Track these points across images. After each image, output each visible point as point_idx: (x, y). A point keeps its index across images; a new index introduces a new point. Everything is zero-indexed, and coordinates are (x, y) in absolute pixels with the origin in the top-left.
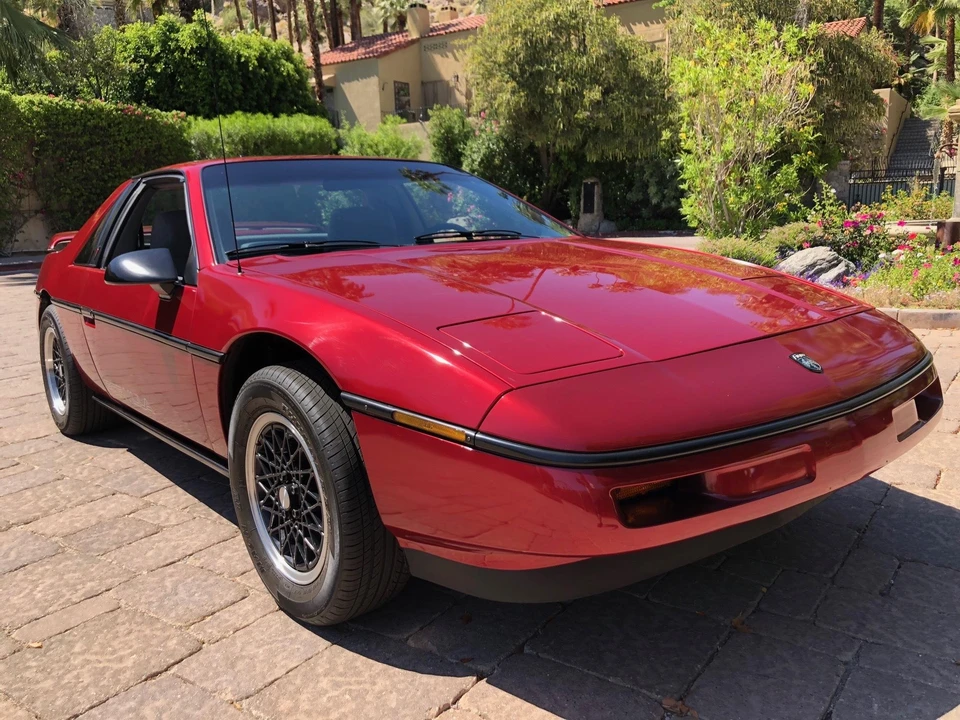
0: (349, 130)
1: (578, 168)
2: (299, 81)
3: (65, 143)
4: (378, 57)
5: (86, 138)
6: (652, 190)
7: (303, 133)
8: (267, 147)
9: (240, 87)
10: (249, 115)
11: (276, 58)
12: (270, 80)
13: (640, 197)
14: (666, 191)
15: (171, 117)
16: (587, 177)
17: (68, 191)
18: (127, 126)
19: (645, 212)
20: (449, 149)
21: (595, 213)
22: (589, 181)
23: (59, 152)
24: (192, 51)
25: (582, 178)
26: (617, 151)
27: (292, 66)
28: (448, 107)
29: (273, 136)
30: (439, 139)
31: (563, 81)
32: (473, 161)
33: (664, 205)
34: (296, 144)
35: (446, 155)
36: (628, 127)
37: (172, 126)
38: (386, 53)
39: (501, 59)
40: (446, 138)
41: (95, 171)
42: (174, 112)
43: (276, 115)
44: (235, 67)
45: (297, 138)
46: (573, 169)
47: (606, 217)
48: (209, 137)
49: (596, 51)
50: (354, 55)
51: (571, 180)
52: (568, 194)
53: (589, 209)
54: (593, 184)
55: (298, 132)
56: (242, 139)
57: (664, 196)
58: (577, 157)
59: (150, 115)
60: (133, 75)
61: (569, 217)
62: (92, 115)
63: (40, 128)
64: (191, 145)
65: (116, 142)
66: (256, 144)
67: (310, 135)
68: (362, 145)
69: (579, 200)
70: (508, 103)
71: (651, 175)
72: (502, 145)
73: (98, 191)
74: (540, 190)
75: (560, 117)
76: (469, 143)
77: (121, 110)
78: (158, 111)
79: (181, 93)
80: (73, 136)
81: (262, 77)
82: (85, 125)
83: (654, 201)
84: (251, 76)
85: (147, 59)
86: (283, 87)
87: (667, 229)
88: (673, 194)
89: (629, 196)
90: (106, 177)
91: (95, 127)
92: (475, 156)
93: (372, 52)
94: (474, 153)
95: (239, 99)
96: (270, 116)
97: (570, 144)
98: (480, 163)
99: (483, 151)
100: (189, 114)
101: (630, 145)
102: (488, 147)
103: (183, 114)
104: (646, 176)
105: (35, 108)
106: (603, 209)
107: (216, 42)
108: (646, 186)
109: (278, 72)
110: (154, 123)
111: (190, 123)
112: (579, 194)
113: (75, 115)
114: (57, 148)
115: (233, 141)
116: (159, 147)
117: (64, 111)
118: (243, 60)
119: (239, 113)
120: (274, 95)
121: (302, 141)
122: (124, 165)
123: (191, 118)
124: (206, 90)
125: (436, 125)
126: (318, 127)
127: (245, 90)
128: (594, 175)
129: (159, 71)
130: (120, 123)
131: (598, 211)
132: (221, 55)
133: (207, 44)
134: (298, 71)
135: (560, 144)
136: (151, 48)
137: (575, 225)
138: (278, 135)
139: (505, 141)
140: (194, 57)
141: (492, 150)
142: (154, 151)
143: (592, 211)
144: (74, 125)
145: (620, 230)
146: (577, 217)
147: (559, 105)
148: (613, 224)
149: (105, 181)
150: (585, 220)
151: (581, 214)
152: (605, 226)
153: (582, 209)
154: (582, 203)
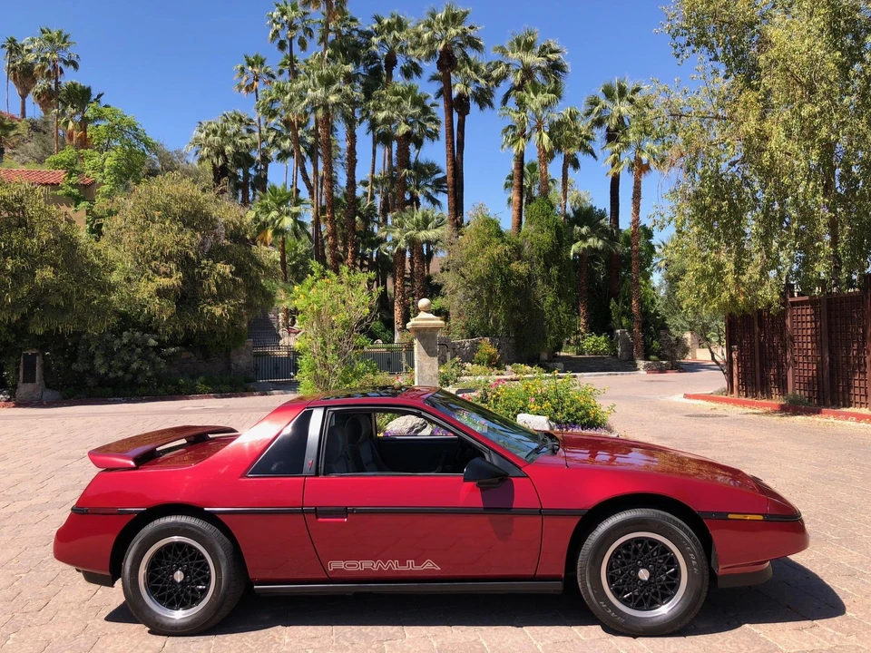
1: (18, 340)
6: (98, 361)
13: (87, 367)
14: (113, 362)
16: (27, 347)
19: (91, 382)
21: (37, 383)
22: (30, 352)
25: (21, 349)
26: (67, 326)
31: (12, 259)
33: (111, 375)
36: (77, 305)
46: (12, 341)
47: (48, 386)
49: (46, 236)
53: (29, 378)
54: (34, 355)
57: (110, 366)
61: (6, 386)
69: (18, 370)
71: (97, 348)
75: (8, 291)
83: (102, 371)
87: (114, 396)
88: (120, 364)
89: (74, 366)
97: (15, 318)
101: (81, 320)
104: (92, 349)
106: (45, 380)
108: (92, 357)
112: (18, 364)
128: (32, 348)
131: (39, 381)
137: (13, 394)
143: (33, 381)
145: (65, 398)
146: (15, 387)
147: (8, 281)
148: (56, 392)
150: (24, 389)
151: (20, 384)
152: (48, 394)
153: (21, 379)
154: (21, 373)
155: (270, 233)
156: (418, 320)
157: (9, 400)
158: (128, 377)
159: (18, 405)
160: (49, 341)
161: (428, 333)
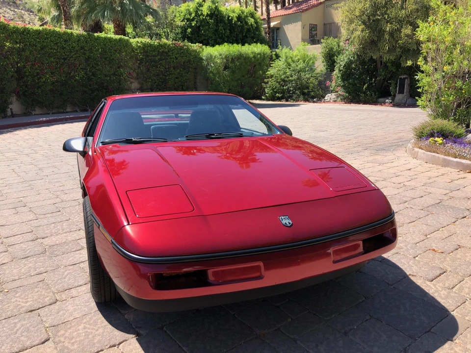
0: (281, 50)
1: (397, 70)
2: (256, 27)
3: (150, 59)
4: (302, 12)
5: (159, 57)
7: (255, 53)
8: (237, 60)
9: (228, 31)
10: (230, 45)
11: (247, 16)
12: (242, 27)
15: (195, 46)
16: (402, 74)
17: (150, 80)
18: (176, 51)
20: (330, 59)
22: (403, 77)
23: (147, 64)
24: (208, 15)
25: (399, 75)
27: (253, 20)
28: (332, 37)
29: (240, 55)
30: (326, 54)
31: (390, 24)
32: (340, 65)
34: (251, 59)
35: (328, 62)
37: (195, 51)
38: (306, 10)
39: (357, 14)
40: (329, 54)
41: (162, 72)
42: (197, 44)
43: (243, 45)
44: (226, 21)
45: (252, 56)
46: (394, 71)
47: (410, 96)
48: (211, 56)
50: (290, 11)
51: (393, 76)
52: (390, 83)
53: (401, 91)
54: (404, 79)
55: (252, 53)
56: (226, 57)
58: (397, 64)
59: (186, 46)
60: (182, 27)
61: (390, 95)
62: (162, 47)
63: (141, 53)
64: (203, 59)
65: (171, 58)
66: (232, 59)
67: (258, 54)
68: (287, 57)
69: (396, 87)
70: (359, 36)
72: (356, 57)
73: (162, 81)
74: (375, 81)
75: (387, 43)
76: (339, 57)
77: (174, 44)
78: (190, 44)
79: (202, 34)
80: (154, 56)
81: (239, 26)
82: (159, 51)
84: (234, 25)
85: (188, 20)
86: (249, 30)
90: (166, 74)
91: (163, 52)
92: (341, 63)
93: (300, 9)
94: (342, 61)
95: (228, 37)
96: (240, 45)
97: (392, 58)
98: (344, 67)
99: (346, 60)
100: (203, 45)
102: (349, 58)
103: (201, 45)
105: (139, 45)
107: (218, 10)
109: (247, 23)
110: (188, 49)
111: (203, 49)
112: (396, 84)
113: (155, 47)
114: (147, 62)
115: (222, 57)
116: (189, 61)
117: (150, 45)
118: (230, 18)
119: (226, 44)
120: (244, 34)
121: (254, 57)
122: (174, 69)
123: (204, 47)
124: (213, 33)
125: (325, 47)
126: (263, 50)
127: (231, 32)
128: (405, 74)
129: (193, 25)
130: (173, 50)
131: (406, 93)
132: (220, 17)
133: (215, 12)
134: (256, 22)
135: (386, 57)
136: (190, 14)
137: (393, 100)
138: (243, 55)
139: (358, 55)
140: (208, 18)
141: (351, 60)
142: (187, 62)
143: (403, 93)
144: (154, 51)
146: (395, 96)
147: (387, 37)
148: (414, 100)
149: (165, 76)
150: (399, 97)
151: (397, 94)
152: (410, 101)
153: (397, 92)
154: (398, 88)
157: (391, 103)
159: (394, 106)
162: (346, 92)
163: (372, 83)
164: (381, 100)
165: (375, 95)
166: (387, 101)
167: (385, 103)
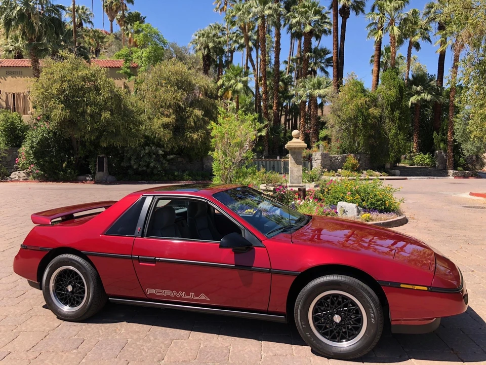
1: (95, 149)
6: (133, 162)
13: (128, 164)
14: (141, 162)
16: (100, 154)
19: (130, 172)
20: (12, 134)
22: (101, 156)
25: (97, 154)
26: (118, 143)
30: (6, 128)
31: (90, 107)
32: (33, 142)
33: (140, 169)
35: (9, 136)
36: (122, 132)
39: (55, 92)
46: (92, 150)
47: (110, 174)
49: (106, 94)
51: (91, 155)
52: (89, 162)
53: (101, 169)
54: (103, 157)
57: (140, 165)
58: (96, 144)
61: (90, 173)
69: (96, 165)
70: (60, 115)
71: (132, 155)
72: (51, 135)
74: (74, 159)
75: (88, 124)
76: (29, 132)
83: (135, 167)
87: (142, 180)
88: (144, 164)
89: (122, 164)
92: (34, 140)
94: (33, 137)
97: (93, 138)
98: (37, 144)
99: (39, 137)
101: (125, 140)
102: (43, 136)
104: (129, 155)
106: (108, 170)
108: (130, 159)
112: (95, 162)
128: (102, 153)
131: (106, 171)
135: (87, 137)
137: (93, 177)
139: (53, 133)
141: (45, 137)
143: (103, 171)
145: (118, 180)
146: (95, 173)
147: (88, 118)
148: (114, 177)
150: (99, 175)
151: (97, 172)
152: (110, 178)
153: (97, 169)
154: (97, 166)
155: (230, 92)
156: (291, 143)
157: (92, 180)
158: (149, 170)
159: (96, 183)
160: (110, 150)
161: (296, 151)
162: (41, 170)
163: (71, 161)
164: (82, 177)
165: (75, 173)
166: (87, 178)
167: (86, 181)
